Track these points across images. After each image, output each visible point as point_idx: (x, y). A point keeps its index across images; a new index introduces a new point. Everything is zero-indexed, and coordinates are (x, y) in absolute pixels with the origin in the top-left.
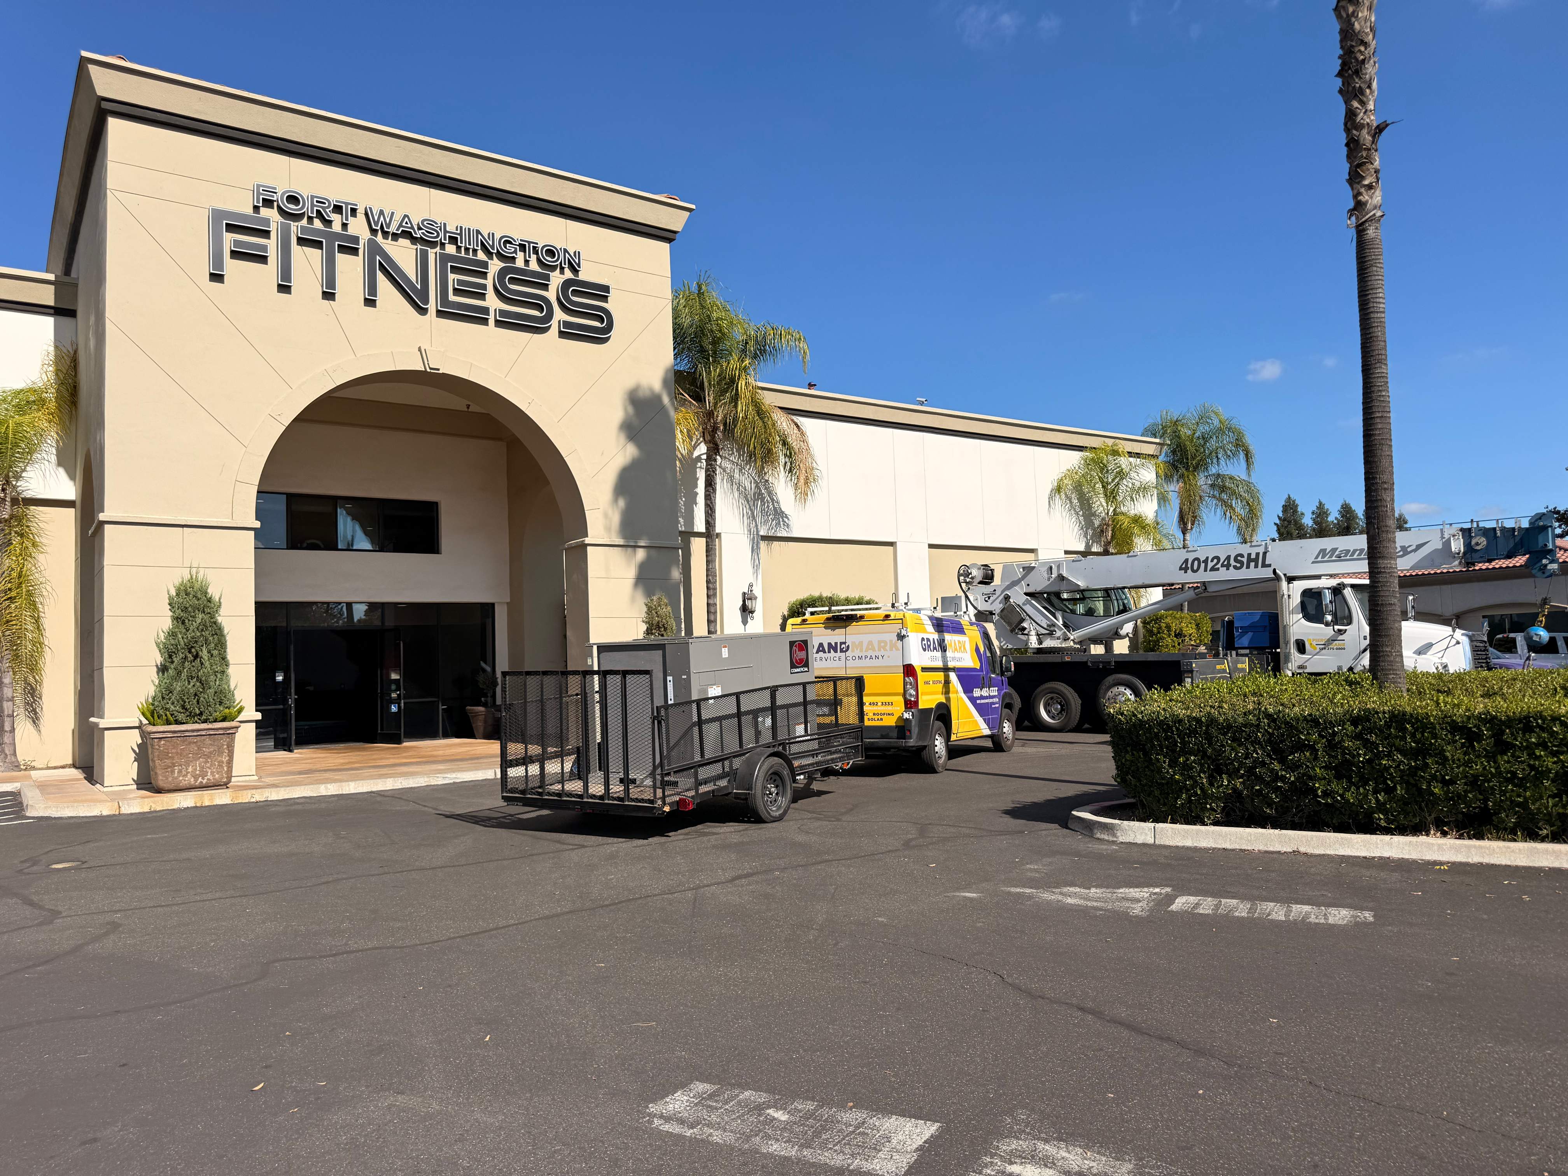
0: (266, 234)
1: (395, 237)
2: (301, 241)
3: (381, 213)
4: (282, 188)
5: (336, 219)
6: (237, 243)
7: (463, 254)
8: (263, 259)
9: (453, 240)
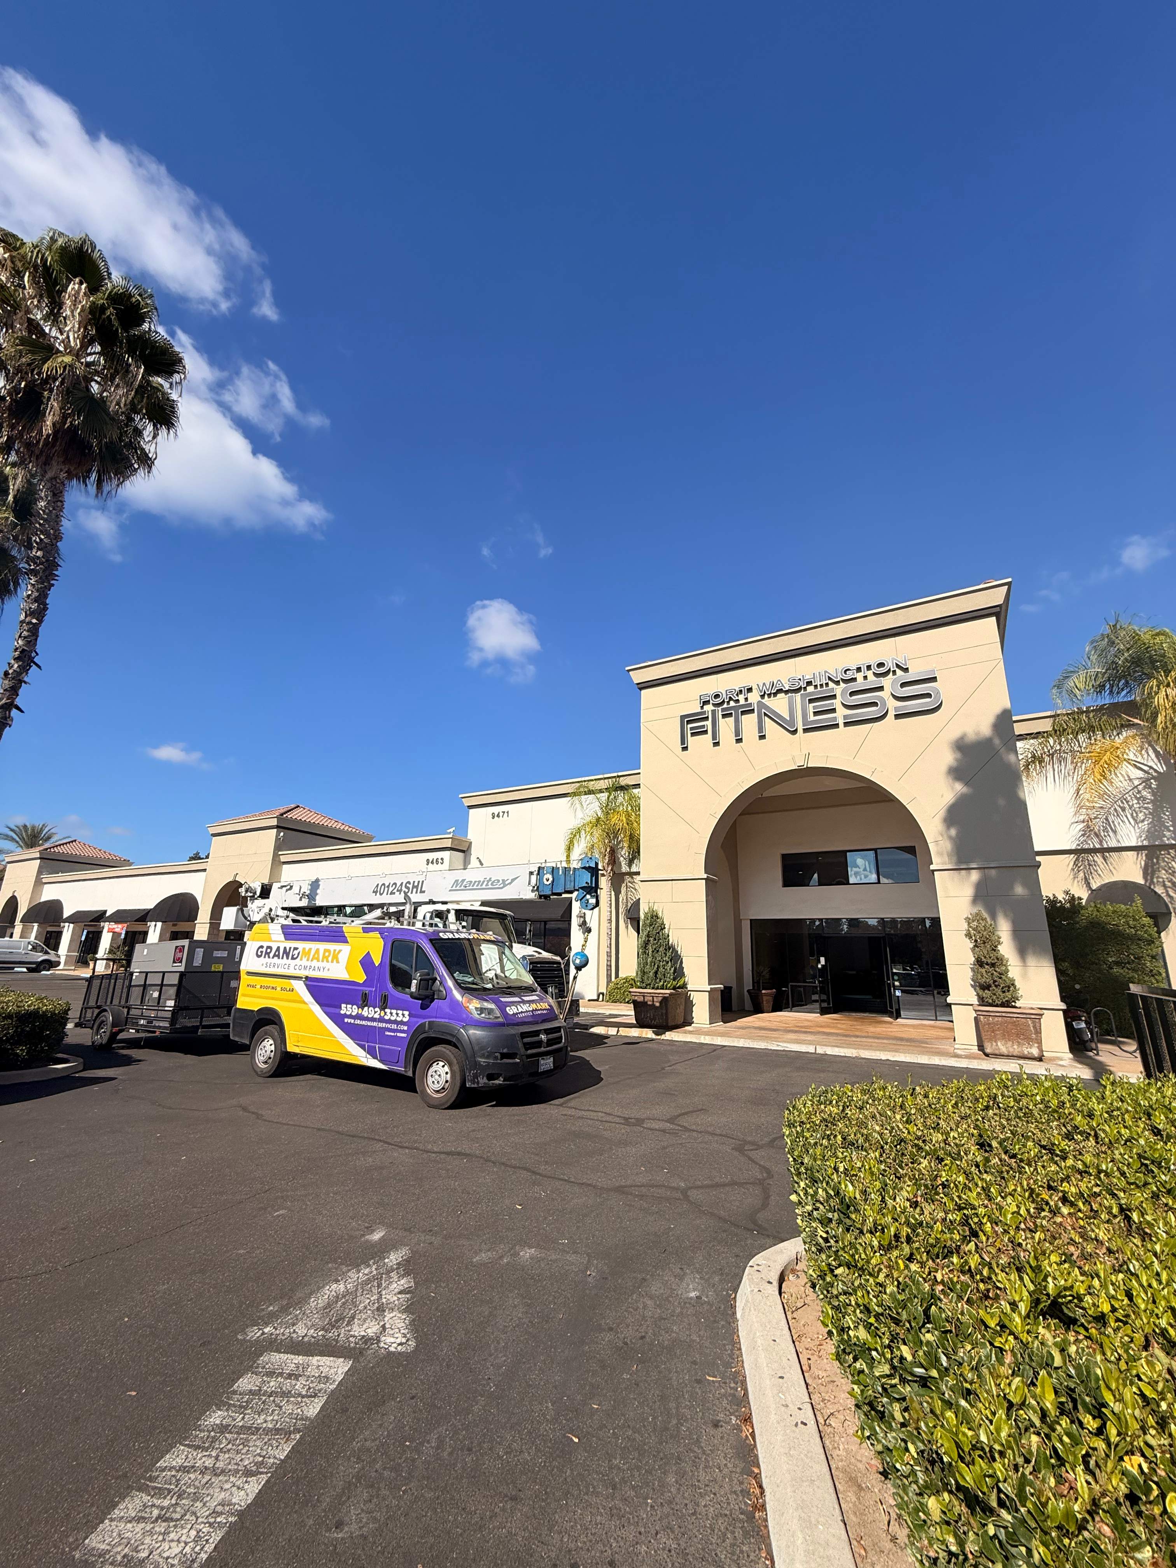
0: (707, 718)
1: (775, 694)
2: (724, 716)
3: (764, 684)
4: (712, 691)
5: (741, 698)
6: (691, 729)
7: (819, 688)
8: (706, 732)
9: (809, 683)
